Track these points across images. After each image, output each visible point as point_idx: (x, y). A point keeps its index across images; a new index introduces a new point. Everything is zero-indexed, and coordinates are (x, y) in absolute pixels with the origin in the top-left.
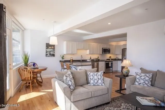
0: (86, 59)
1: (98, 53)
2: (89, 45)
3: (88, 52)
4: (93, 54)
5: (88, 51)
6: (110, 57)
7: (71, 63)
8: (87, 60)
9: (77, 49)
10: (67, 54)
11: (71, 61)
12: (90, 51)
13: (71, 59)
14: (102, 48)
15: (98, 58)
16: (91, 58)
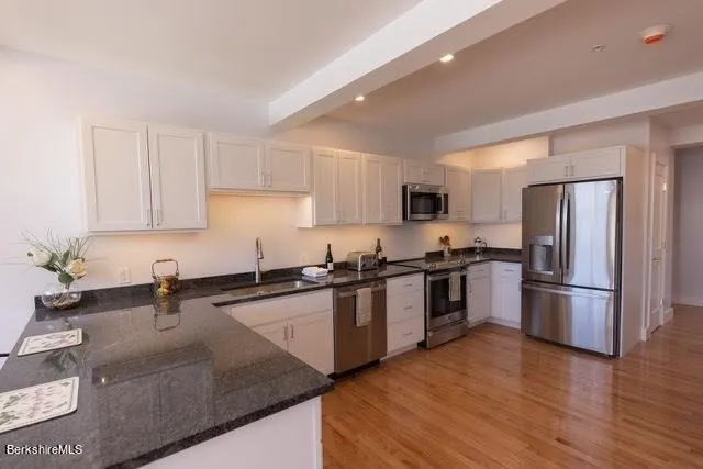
0: (301, 265)
1: (381, 218)
2: (312, 159)
3: (306, 210)
4: (342, 225)
5: (308, 204)
6: (445, 240)
7: (165, 305)
8: (305, 271)
9: (212, 195)
10: (98, 235)
11: (163, 290)
12: (320, 209)
13: (165, 271)
14: (404, 188)
15: (379, 249)
16: (330, 257)
